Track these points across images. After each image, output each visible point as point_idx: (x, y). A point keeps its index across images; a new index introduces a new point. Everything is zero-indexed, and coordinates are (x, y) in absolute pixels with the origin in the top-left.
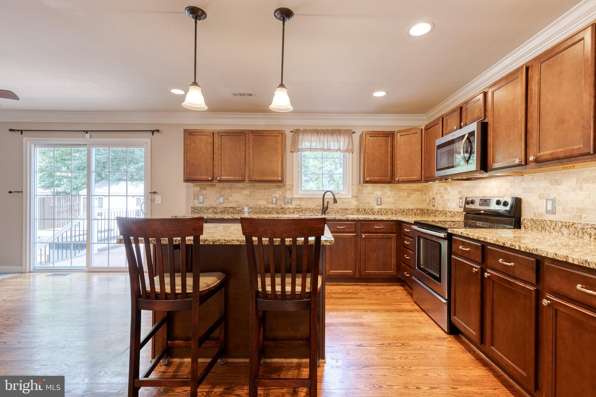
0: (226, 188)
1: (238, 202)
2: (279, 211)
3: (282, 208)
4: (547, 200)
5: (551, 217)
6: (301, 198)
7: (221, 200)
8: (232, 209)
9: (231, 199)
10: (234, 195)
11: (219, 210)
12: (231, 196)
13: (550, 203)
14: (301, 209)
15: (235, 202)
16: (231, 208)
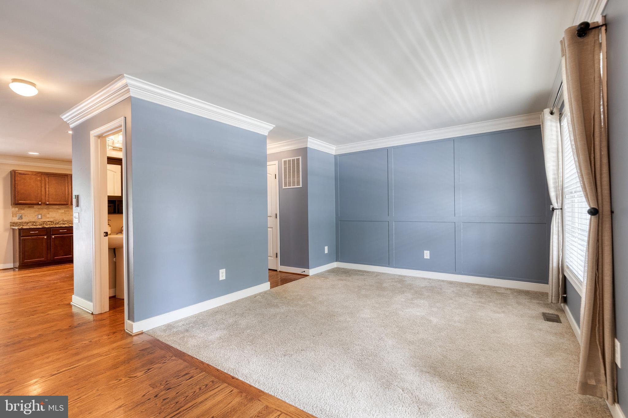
0: (44, 209)
1: (55, 217)
7: (40, 217)
8: (50, 222)
9: (48, 216)
10: (50, 213)
11: (38, 224)
12: (49, 213)
15: (52, 218)
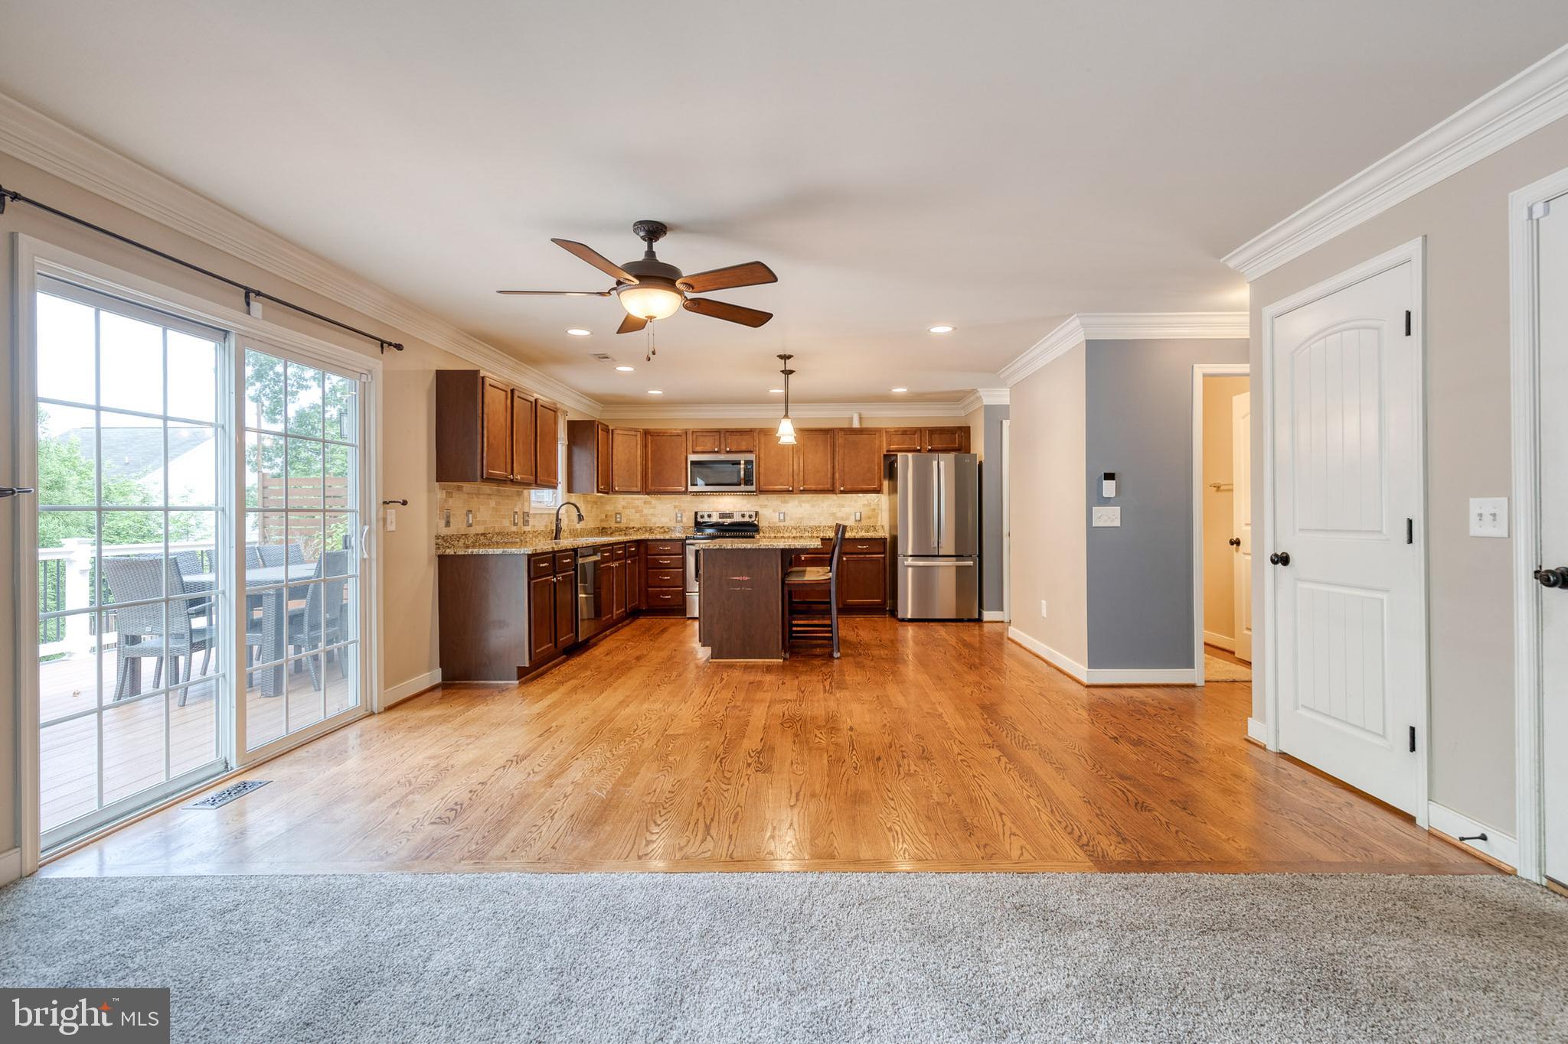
2: (522, 538)
3: (524, 532)
4: (777, 513)
5: (782, 524)
6: (534, 514)
8: (483, 537)
9: (479, 517)
10: (481, 508)
12: (479, 510)
13: (782, 515)
14: (537, 533)
15: (482, 523)
16: (482, 534)
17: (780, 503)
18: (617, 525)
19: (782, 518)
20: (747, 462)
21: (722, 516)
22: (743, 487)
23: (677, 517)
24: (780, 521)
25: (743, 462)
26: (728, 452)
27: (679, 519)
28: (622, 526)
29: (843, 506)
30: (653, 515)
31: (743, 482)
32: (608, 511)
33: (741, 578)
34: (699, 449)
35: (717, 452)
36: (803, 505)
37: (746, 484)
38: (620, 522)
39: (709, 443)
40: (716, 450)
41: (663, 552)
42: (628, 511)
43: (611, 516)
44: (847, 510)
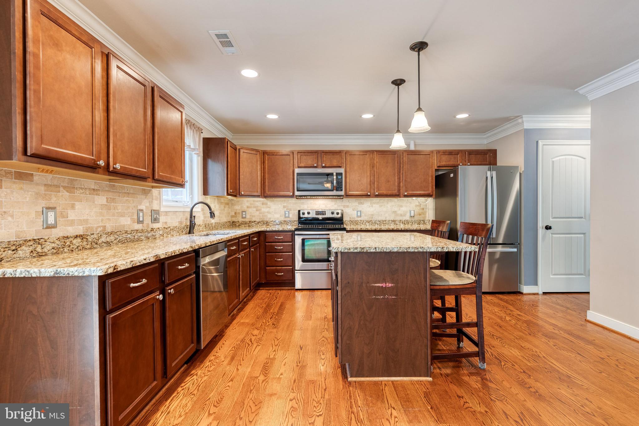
0: (61, 189)
1: (86, 221)
2: (149, 235)
3: (152, 230)
4: (357, 211)
5: (359, 219)
6: (166, 212)
8: (79, 240)
9: (72, 215)
10: (78, 205)
11: (48, 247)
12: (73, 207)
14: (169, 229)
16: (76, 237)
17: (358, 204)
18: (243, 220)
19: (359, 214)
20: (338, 174)
21: (318, 213)
22: (335, 193)
23: (285, 214)
24: (358, 216)
25: (335, 174)
26: (323, 167)
27: (287, 215)
28: (247, 220)
29: (401, 206)
30: (268, 212)
31: (335, 188)
32: (237, 210)
33: (384, 285)
34: (302, 165)
35: (316, 167)
36: (374, 205)
37: (337, 190)
38: (245, 218)
39: (309, 160)
40: (315, 165)
41: (277, 240)
42: (250, 210)
43: (239, 213)
44: (404, 209)
